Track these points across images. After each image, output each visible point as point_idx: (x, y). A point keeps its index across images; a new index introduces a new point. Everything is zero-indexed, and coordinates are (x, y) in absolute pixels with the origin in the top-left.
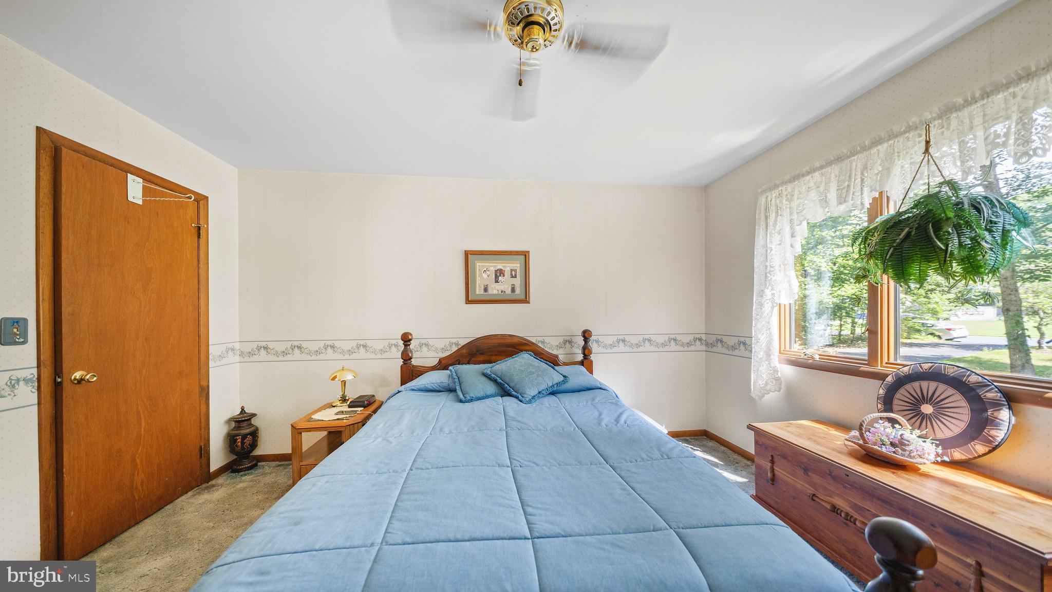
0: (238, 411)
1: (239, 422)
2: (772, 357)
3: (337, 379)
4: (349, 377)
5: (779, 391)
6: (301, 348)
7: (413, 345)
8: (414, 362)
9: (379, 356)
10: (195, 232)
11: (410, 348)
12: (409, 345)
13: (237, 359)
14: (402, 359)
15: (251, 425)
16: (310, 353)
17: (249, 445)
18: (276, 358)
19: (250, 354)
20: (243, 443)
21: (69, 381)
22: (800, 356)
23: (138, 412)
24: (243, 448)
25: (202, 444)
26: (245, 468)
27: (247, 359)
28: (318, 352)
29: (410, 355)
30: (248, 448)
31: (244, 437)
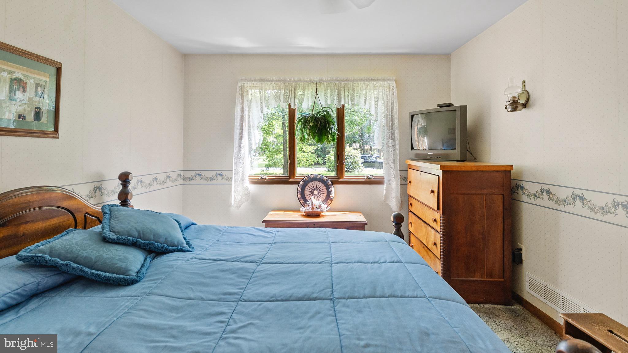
2: (244, 181)
5: (248, 201)
22: (258, 178)
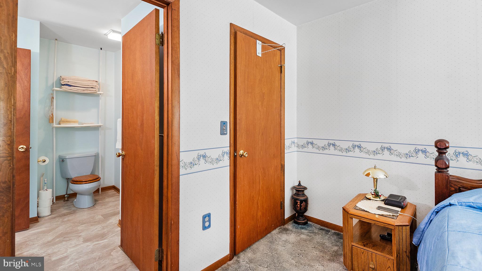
0: (297, 184)
1: (298, 191)
3: (370, 176)
4: (381, 176)
6: (335, 146)
7: (450, 153)
8: (451, 172)
9: (404, 159)
10: (279, 69)
11: (446, 156)
12: (445, 153)
13: (296, 149)
14: (436, 166)
15: (304, 195)
16: (341, 150)
17: (304, 208)
18: (317, 151)
19: (303, 146)
20: (301, 206)
21: (239, 155)
23: (259, 176)
24: (300, 209)
25: (282, 200)
26: (302, 223)
27: (301, 150)
28: (347, 150)
29: (447, 163)
30: (303, 210)
31: (301, 202)
